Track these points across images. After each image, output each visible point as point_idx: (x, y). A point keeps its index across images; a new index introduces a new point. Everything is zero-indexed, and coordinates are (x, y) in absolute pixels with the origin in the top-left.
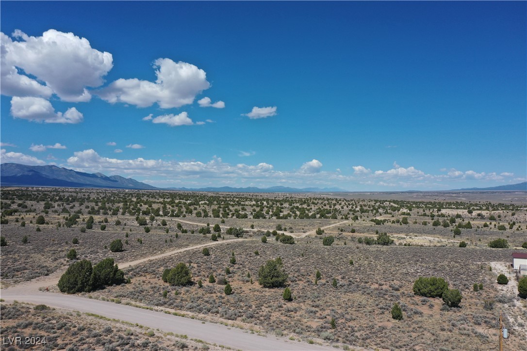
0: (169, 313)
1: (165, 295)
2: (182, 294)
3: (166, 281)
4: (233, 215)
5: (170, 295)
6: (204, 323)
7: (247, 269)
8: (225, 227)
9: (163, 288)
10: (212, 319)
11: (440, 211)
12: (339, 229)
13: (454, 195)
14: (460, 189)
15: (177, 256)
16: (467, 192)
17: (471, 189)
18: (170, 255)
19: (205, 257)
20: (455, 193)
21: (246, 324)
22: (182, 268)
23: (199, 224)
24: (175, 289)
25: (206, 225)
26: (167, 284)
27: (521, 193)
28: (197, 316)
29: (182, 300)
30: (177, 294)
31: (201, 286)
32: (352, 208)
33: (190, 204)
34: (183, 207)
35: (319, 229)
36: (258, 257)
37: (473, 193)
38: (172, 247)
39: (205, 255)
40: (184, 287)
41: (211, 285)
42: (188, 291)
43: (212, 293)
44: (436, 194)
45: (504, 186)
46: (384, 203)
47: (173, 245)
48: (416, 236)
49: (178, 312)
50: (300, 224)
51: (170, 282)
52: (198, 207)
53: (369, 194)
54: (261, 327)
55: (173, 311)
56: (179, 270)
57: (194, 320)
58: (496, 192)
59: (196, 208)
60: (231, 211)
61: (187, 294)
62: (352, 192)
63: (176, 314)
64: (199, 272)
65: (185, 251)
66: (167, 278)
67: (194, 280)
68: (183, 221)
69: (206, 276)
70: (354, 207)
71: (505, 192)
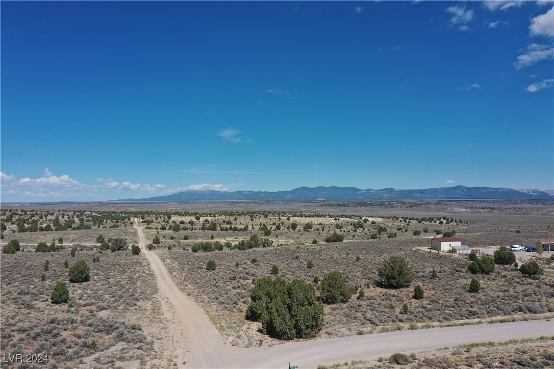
14: (117, 200)
16: (128, 203)
17: (128, 200)
27: (175, 204)
45: (157, 197)
58: (154, 203)
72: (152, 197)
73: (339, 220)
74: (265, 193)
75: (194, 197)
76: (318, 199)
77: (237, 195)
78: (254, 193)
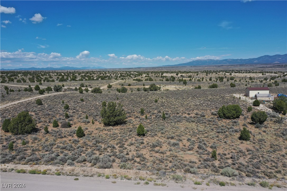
0: (24, 172)
1: (11, 148)
2: (30, 143)
3: (7, 131)
4: (44, 81)
5: (16, 146)
6: (77, 179)
7: (81, 112)
8: (43, 87)
9: (6, 139)
10: (84, 171)
11: (163, 74)
12: (120, 84)
13: (160, 69)
14: (162, 66)
15: (12, 107)
16: (165, 67)
18: (5, 107)
19: (39, 106)
20: (161, 68)
21: (129, 170)
22: (25, 116)
23: (22, 86)
24: (20, 138)
25: (28, 86)
26: (9, 134)
27: (189, 67)
28: (62, 169)
29: (33, 150)
30: (24, 143)
31: (47, 132)
32: (116, 75)
33: (11, 76)
34: (6, 78)
35: (109, 85)
36: (84, 103)
37: (168, 67)
38: (5, 101)
39: (39, 105)
40: (30, 135)
41: (55, 129)
42: (36, 139)
43: (62, 138)
44: (152, 68)
45: (181, 64)
46: (131, 73)
47: (6, 100)
48: (165, 86)
49: (35, 167)
50: (95, 83)
51: (12, 132)
52: (17, 77)
53: (118, 69)
54: (148, 172)
55: (28, 168)
56: (22, 119)
57: (62, 176)
58: (178, 67)
59: (16, 78)
60: (42, 79)
61: (36, 141)
62: (109, 69)
63: (33, 172)
64: (39, 119)
65: (19, 103)
66: (8, 127)
67: (37, 126)
68: (9, 85)
69: (48, 121)
70: (117, 75)
71: (182, 67)
72: (179, 64)
73: (265, 74)
74: (241, 60)
75: (200, 63)
76: (275, 63)
77: (224, 62)
78: (234, 60)
